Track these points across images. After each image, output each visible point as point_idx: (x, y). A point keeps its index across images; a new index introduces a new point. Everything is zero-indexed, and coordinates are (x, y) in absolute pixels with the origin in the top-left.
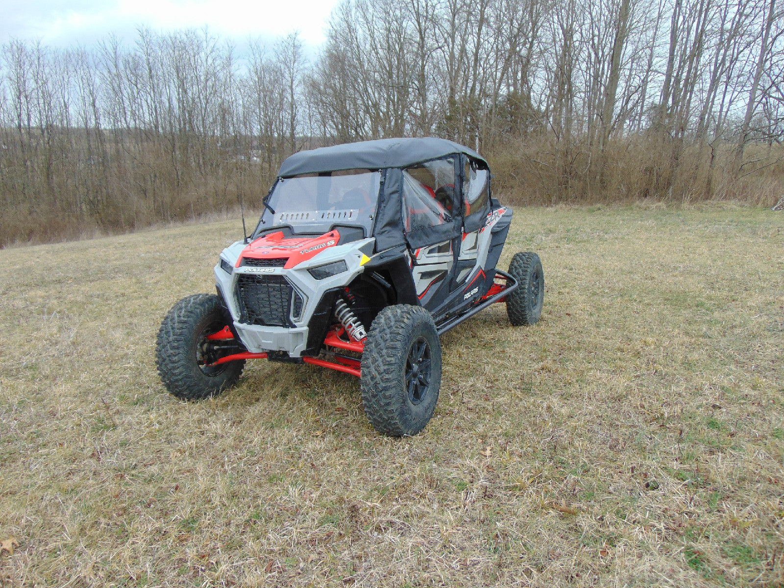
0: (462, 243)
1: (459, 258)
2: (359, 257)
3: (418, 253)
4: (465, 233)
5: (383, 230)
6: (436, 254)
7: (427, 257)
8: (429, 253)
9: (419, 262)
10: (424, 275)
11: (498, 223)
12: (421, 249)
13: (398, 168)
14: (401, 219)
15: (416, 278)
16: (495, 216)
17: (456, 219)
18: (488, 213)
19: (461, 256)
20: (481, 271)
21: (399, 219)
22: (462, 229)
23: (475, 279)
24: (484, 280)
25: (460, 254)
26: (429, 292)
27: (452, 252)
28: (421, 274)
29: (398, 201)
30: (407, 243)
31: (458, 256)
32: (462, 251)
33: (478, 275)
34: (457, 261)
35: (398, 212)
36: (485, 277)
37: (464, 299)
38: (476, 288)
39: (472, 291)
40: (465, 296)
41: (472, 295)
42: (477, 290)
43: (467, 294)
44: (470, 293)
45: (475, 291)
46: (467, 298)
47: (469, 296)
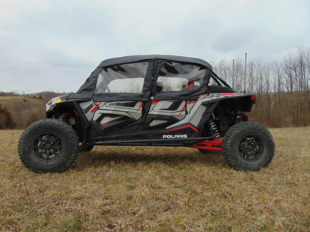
0: (152, 106)
1: (149, 113)
2: (57, 100)
3: (99, 104)
4: (157, 101)
5: (81, 92)
6: (115, 106)
7: (106, 106)
9: (100, 108)
10: (104, 115)
11: (212, 100)
12: (102, 102)
13: (102, 67)
14: (95, 89)
15: (97, 115)
16: (213, 96)
17: (146, 92)
18: (203, 94)
19: (152, 112)
20: (189, 126)
21: (93, 88)
22: (152, 98)
23: (178, 129)
24: (196, 132)
25: (150, 111)
26: (111, 124)
27: (141, 109)
28: (101, 114)
29: (94, 81)
30: (92, 98)
31: (148, 111)
32: (152, 109)
33: (184, 127)
34: (148, 114)
35: (93, 85)
36: (197, 131)
37: (163, 138)
38: (184, 135)
39: (177, 135)
40: (164, 136)
41: (176, 138)
42: (187, 137)
43: (168, 136)
44: (173, 136)
45: (182, 136)
46: (168, 137)
47: (172, 138)
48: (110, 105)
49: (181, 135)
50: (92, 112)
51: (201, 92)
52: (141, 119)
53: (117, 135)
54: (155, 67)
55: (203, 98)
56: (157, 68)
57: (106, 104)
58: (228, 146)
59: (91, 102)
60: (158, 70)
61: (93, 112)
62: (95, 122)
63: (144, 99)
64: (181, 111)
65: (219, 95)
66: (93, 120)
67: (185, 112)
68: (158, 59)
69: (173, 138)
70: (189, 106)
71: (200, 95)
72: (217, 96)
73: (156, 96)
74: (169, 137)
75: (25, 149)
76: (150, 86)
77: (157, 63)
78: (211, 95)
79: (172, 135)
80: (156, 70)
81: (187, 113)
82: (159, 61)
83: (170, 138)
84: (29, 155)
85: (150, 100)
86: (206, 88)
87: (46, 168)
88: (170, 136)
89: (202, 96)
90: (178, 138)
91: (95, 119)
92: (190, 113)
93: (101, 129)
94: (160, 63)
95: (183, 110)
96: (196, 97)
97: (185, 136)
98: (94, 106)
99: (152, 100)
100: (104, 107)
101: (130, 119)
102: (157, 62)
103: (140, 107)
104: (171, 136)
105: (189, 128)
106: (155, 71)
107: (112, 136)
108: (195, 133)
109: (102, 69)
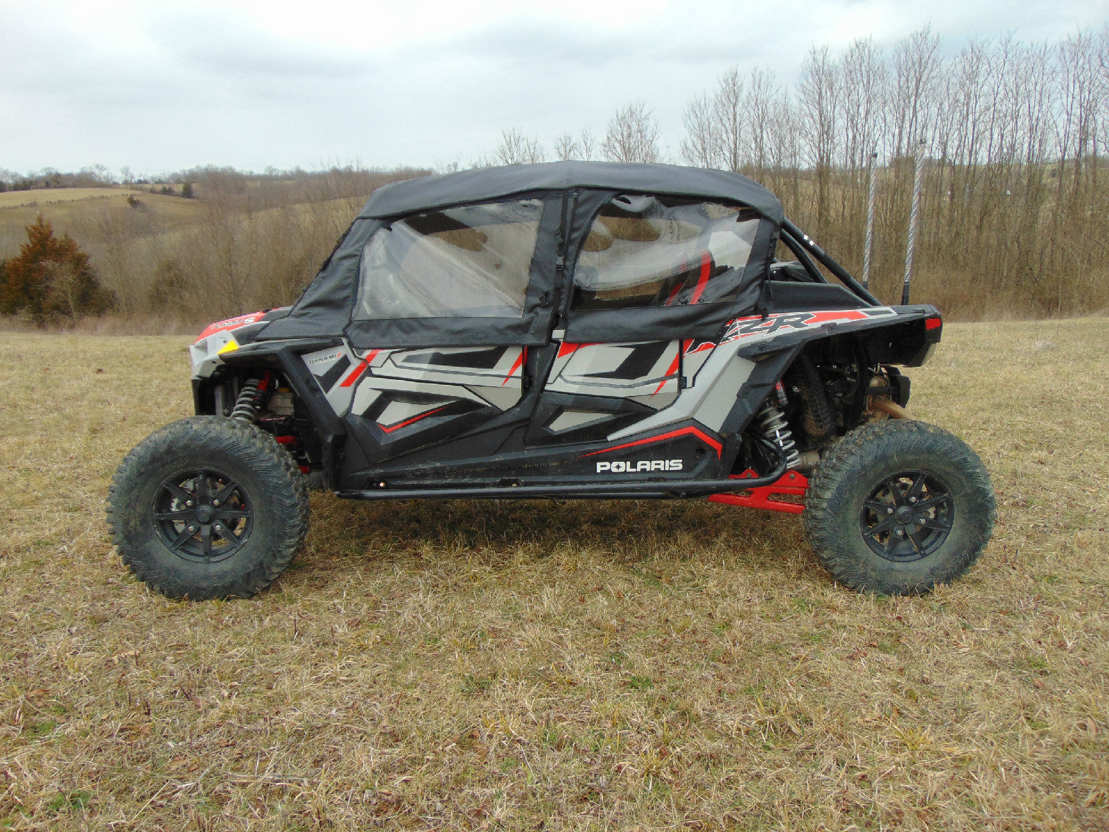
0: (559, 362)
1: (547, 387)
2: (225, 342)
3: (371, 357)
4: (573, 345)
5: (304, 311)
6: (425, 366)
7: (396, 365)
8: (404, 361)
9: (375, 371)
10: (387, 397)
11: (777, 339)
12: (381, 352)
13: (374, 218)
14: (353, 299)
15: (365, 396)
16: (780, 322)
17: (537, 314)
18: (743, 315)
19: (555, 385)
20: (691, 429)
21: (346, 298)
22: (558, 334)
23: (650, 440)
24: (715, 450)
25: (550, 380)
26: (413, 426)
27: (519, 372)
28: (380, 393)
29: (351, 270)
30: (345, 335)
31: (545, 382)
32: (560, 375)
33: (674, 434)
34: (542, 390)
35: (345, 287)
36: (718, 446)
37: (598, 471)
38: (673, 461)
39: (648, 462)
40: (599, 464)
41: (643, 471)
42: (680, 467)
43: (615, 464)
44: (634, 465)
45: (664, 465)
46: (614, 470)
47: (629, 470)
48: (408, 359)
49: (662, 462)
50: (347, 383)
51: (737, 309)
52: (518, 409)
53: (438, 464)
54: (569, 218)
55: (742, 331)
56: (576, 225)
57: (393, 356)
58: (824, 509)
59: (342, 351)
60: (577, 229)
61: (353, 385)
62: (358, 421)
63: (530, 340)
64: (663, 380)
65: (803, 317)
66: (353, 411)
67: (675, 381)
68: (578, 188)
69: (634, 470)
70: (692, 360)
71: (732, 319)
72: (796, 324)
73: (570, 328)
74: (618, 467)
75: (132, 523)
76: (552, 293)
77: (577, 204)
78: (774, 317)
79: (628, 463)
80: (573, 230)
81: (682, 385)
82: (585, 194)
83: (622, 470)
84: (147, 544)
85: (550, 340)
86: (757, 293)
87: (204, 585)
88: (622, 464)
89: (739, 324)
90: (650, 471)
91: (359, 409)
92: (693, 385)
93: (382, 444)
94: (586, 201)
95: (669, 375)
96: (718, 326)
97: (676, 465)
98: (355, 364)
99: (557, 342)
100: (389, 369)
101: (481, 411)
102: (576, 199)
103: (515, 366)
104: (624, 466)
105: (690, 438)
106: (570, 235)
107: (421, 466)
108: (710, 453)
109: (377, 223)
